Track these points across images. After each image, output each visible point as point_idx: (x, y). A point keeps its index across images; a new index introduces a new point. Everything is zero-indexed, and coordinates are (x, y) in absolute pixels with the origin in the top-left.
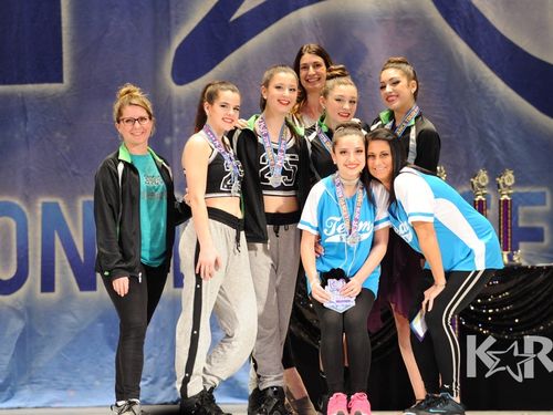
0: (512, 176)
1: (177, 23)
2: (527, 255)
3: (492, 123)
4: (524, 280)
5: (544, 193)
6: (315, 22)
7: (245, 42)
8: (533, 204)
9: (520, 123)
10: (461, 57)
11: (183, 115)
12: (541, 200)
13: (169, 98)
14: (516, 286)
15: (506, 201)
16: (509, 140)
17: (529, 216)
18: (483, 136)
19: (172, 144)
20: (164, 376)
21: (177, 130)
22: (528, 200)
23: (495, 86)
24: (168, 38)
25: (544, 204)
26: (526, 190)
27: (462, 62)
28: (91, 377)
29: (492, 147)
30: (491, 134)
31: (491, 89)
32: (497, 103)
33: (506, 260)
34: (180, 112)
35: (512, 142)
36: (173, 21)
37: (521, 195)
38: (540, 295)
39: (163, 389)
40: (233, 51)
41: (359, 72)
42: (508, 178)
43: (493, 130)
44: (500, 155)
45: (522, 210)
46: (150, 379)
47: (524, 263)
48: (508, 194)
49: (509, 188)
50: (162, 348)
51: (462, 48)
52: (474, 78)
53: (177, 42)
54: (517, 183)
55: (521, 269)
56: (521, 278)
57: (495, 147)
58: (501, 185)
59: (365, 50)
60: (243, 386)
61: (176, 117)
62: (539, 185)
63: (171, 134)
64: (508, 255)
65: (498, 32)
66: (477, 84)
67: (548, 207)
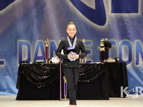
4: (87, 67)
5: (91, 41)
9: (85, 24)
10: (70, 6)
12: (90, 43)
16: (82, 28)
25: (91, 44)
27: (71, 8)
31: (78, 15)
32: (79, 18)
38: (91, 71)
40: (11, 3)
41: (44, 10)
42: (84, 41)
43: (78, 25)
44: (80, 32)
51: (71, 4)
52: (74, 12)
59: (46, 4)
60: (13, 90)
62: (90, 39)
66: (74, 14)
67: (92, 45)
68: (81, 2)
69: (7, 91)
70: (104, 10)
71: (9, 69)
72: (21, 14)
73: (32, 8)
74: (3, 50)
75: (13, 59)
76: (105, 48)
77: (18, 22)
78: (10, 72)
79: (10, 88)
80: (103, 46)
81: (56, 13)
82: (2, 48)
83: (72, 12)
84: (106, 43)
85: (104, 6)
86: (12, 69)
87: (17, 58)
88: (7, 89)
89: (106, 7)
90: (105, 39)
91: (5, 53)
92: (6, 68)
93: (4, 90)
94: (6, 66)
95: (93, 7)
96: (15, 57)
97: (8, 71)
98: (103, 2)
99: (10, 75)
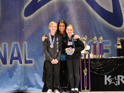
0: (102, 38)
1: (25, 3)
2: (106, 56)
3: (97, 25)
4: (105, 61)
5: (109, 42)
6: (57, 2)
7: (41, 7)
8: (107, 44)
9: (104, 26)
10: (90, 11)
11: (27, 24)
13: (24, 20)
14: (103, 63)
15: (101, 43)
16: (101, 30)
17: (106, 47)
18: (95, 28)
19: (24, 31)
20: (23, 84)
21: (25, 27)
22: (106, 43)
23: (98, 17)
24: (23, 6)
26: (105, 41)
27: (91, 12)
28: (6, 84)
29: (97, 31)
30: (97, 28)
31: (97, 18)
32: (99, 21)
33: (101, 57)
34: (26, 23)
35: (102, 30)
36: (24, 2)
37: (104, 42)
38: (109, 65)
39: (22, 87)
41: (67, 14)
42: (101, 38)
43: (98, 27)
44: (99, 33)
45: (104, 45)
46: (19, 85)
47: (105, 58)
48: (101, 42)
49: (101, 40)
50: (22, 78)
51: (91, 8)
53: (25, 7)
54: (103, 39)
55: (104, 59)
56: (104, 61)
57: (98, 31)
58: (100, 40)
59: (68, 9)
60: (41, 86)
61: (25, 24)
62: (108, 40)
63: (24, 28)
64: (101, 56)
65: (99, 5)
66: (94, 17)
67: (110, 45)
68: (100, 6)
69: (36, 86)
70: (121, 13)
71: (37, 67)
72: (47, 18)
73: (56, 13)
74: (31, 50)
75: (41, 58)
76: (121, 46)
77: (44, 26)
78: (38, 70)
79: (38, 84)
80: (119, 44)
81: (78, 17)
82: (31, 49)
83: (92, 16)
84: (122, 41)
85: (121, 9)
86: (40, 67)
87: (44, 57)
88: (36, 85)
89: (123, 10)
90: (121, 38)
91: (33, 53)
92: (35, 67)
93: (33, 86)
94: (34, 65)
95: (111, 10)
96: (42, 57)
97: (36, 69)
98: (120, 6)
99: (38, 73)
